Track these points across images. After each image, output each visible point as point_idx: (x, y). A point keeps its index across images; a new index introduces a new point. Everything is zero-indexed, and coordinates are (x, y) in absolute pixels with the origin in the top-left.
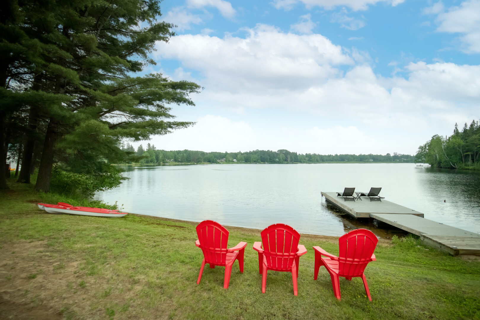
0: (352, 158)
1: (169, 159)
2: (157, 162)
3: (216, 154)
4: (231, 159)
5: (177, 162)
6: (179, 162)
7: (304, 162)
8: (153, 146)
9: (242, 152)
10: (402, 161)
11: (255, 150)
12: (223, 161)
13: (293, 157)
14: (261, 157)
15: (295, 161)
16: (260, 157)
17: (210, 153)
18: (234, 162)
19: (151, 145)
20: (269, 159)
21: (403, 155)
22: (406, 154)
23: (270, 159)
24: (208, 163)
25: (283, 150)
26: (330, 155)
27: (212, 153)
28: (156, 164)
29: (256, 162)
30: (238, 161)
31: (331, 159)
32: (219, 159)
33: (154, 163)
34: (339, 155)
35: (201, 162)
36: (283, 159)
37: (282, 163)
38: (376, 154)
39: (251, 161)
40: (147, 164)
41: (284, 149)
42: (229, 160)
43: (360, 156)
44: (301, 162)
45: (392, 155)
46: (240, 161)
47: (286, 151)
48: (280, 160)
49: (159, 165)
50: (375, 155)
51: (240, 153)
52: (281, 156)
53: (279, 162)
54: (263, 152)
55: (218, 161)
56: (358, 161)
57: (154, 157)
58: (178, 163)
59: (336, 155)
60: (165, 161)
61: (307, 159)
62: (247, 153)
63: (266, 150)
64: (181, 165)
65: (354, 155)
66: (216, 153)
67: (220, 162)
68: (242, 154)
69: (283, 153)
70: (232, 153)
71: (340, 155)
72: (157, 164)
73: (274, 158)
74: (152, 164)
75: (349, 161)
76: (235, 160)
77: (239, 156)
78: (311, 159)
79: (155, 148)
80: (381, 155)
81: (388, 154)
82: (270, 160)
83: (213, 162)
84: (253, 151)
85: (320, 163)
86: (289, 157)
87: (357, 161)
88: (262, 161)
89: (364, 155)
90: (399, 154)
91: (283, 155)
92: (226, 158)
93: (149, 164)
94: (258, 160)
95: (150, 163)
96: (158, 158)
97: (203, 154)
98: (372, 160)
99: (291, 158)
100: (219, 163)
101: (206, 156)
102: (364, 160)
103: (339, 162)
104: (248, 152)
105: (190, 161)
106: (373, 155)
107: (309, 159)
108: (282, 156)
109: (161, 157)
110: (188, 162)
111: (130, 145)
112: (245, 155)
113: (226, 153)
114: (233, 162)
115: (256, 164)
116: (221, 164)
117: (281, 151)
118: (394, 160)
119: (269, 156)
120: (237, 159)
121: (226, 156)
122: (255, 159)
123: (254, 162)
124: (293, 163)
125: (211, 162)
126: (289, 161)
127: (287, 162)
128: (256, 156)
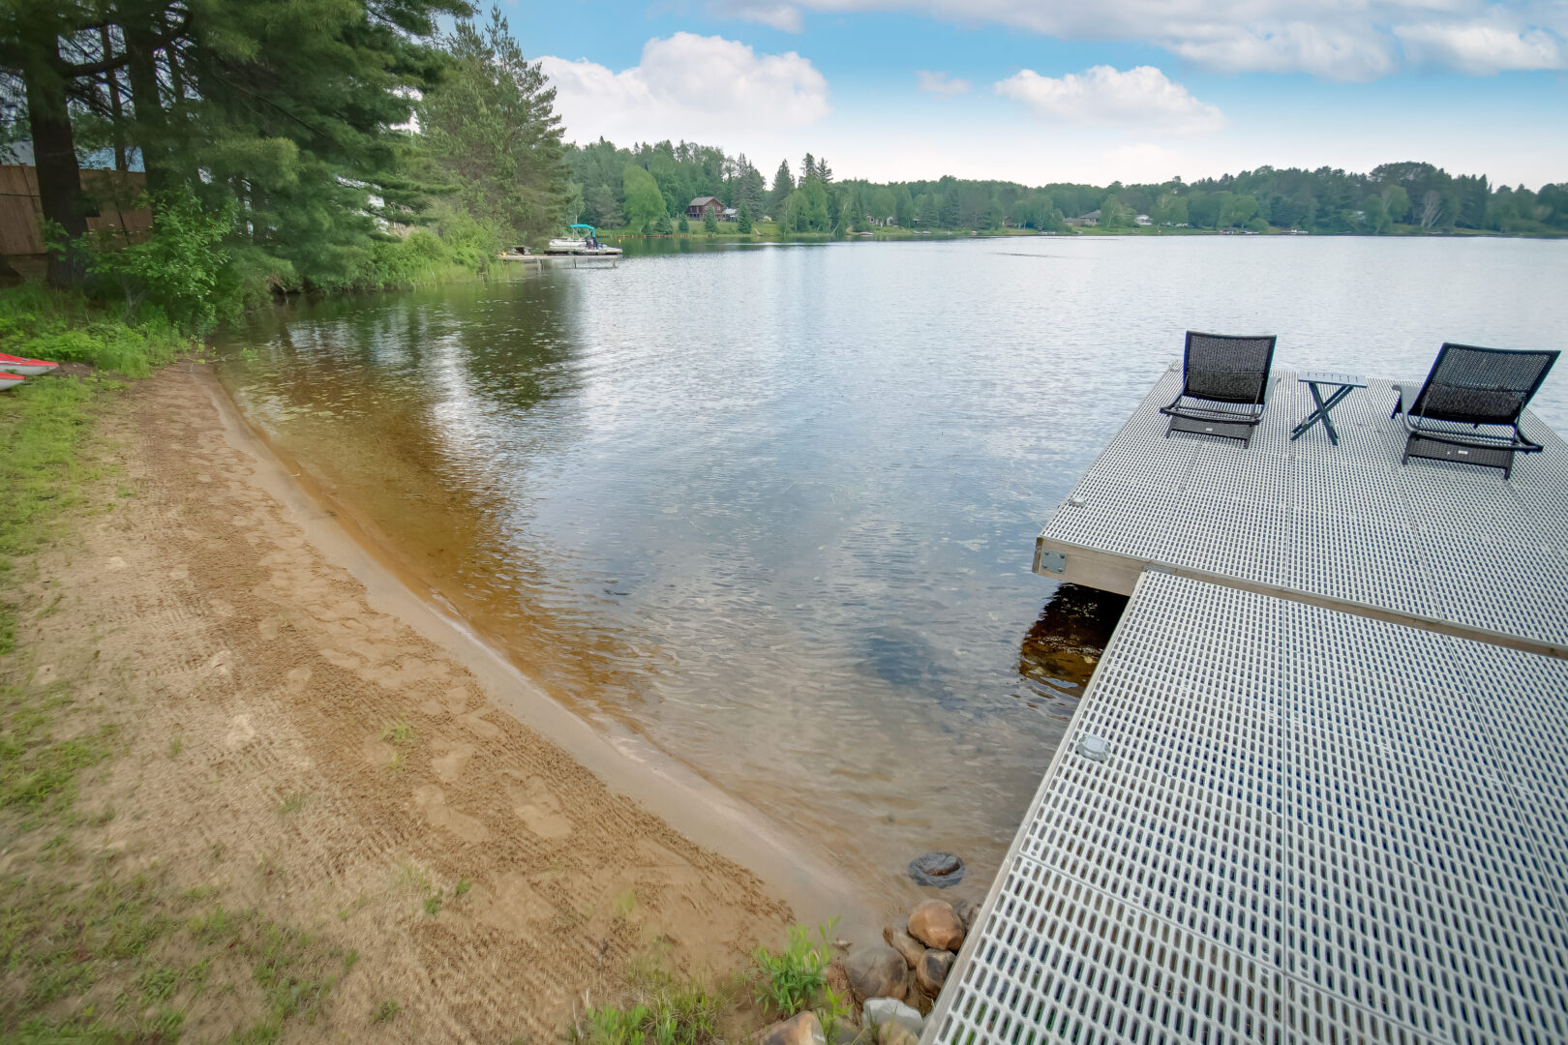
1: (878, 214)
2: (832, 227)
3: (1069, 194)
4: (1123, 215)
5: (907, 227)
6: (914, 225)
8: (823, 167)
12: (1088, 222)
13: (1456, 205)
14: (1276, 201)
15: (1458, 225)
16: (1268, 201)
17: (1039, 189)
18: (1137, 227)
19: (817, 162)
20: (1312, 214)
23: (1322, 213)
24: (1024, 231)
25: (1409, 164)
27: (1052, 188)
28: (827, 235)
29: (1240, 226)
30: (1155, 223)
32: (1076, 216)
33: (821, 230)
35: (997, 227)
36: (1391, 212)
37: (1382, 233)
39: (1220, 223)
40: (799, 235)
41: (1415, 160)
42: (1116, 220)
48: (1372, 215)
49: (840, 237)
51: (1176, 185)
52: (1386, 195)
53: (1367, 229)
54: (1291, 178)
55: (1070, 222)
57: (824, 209)
58: (907, 232)
60: (863, 223)
62: (1207, 186)
63: (1311, 169)
64: (922, 239)
66: (1069, 186)
67: (1074, 229)
68: (1183, 190)
69: (1405, 184)
70: (1137, 187)
72: (832, 234)
73: (1343, 207)
74: (816, 235)
76: (1142, 219)
77: (1163, 199)
79: (830, 171)
82: (1318, 217)
83: (1044, 229)
84: (1244, 174)
86: (1432, 199)
88: (1273, 224)
91: (1405, 189)
92: (1106, 210)
93: (805, 235)
94: (1256, 215)
95: (807, 231)
96: (837, 211)
97: (1010, 190)
99: (1444, 204)
100: (1069, 232)
101: (1018, 202)
104: (1219, 178)
105: (956, 224)
108: (1391, 196)
109: (846, 206)
110: (947, 228)
111: (748, 163)
112: (1198, 193)
113: (1116, 187)
114: (1131, 228)
115: (1243, 234)
116: (1076, 234)
117: (1393, 171)
119: (1319, 197)
120: (1150, 216)
121: (1104, 199)
122: (1240, 214)
123: (1235, 226)
124: (1446, 233)
125: (1036, 228)
126: (1427, 224)
127: (1411, 228)
128: (1249, 198)
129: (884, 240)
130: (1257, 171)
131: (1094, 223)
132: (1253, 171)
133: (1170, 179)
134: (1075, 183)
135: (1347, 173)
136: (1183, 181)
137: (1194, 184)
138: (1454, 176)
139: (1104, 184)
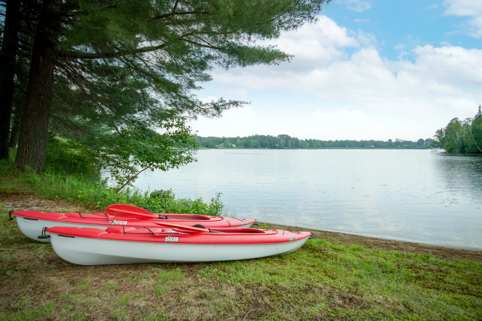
0: (353, 144)
3: (214, 139)
4: (229, 145)
7: (305, 148)
9: (241, 137)
10: (404, 147)
11: (254, 135)
12: (221, 146)
13: (294, 143)
14: (261, 142)
15: (295, 147)
16: (259, 142)
17: (207, 138)
18: (233, 147)
20: (269, 145)
21: (405, 141)
22: (408, 140)
23: (271, 145)
24: (206, 148)
25: (284, 135)
26: (331, 141)
27: (209, 138)
29: (255, 147)
30: (237, 146)
31: (332, 145)
32: (217, 144)
34: (339, 140)
36: (283, 144)
37: (283, 149)
38: (377, 140)
39: (251, 146)
41: (285, 134)
42: (228, 145)
43: (362, 141)
44: (302, 148)
45: (394, 141)
46: (239, 146)
47: (287, 136)
48: (280, 145)
50: (376, 141)
51: (238, 138)
52: (281, 141)
53: (280, 148)
54: (263, 137)
55: (217, 146)
56: (360, 147)
59: (337, 141)
61: (308, 144)
62: (246, 138)
63: (266, 135)
65: (355, 141)
66: (214, 137)
67: (219, 148)
68: (241, 139)
69: (284, 138)
70: (230, 138)
71: (341, 141)
73: (274, 143)
75: (350, 147)
76: (234, 145)
77: (237, 141)
78: (312, 144)
80: (382, 141)
81: (390, 140)
83: (211, 147)
84: (253, 136)
85: (321, 149)
86: (290, 142)
88: (262, 147)
89: (366, 141)
90: (401, 140)
91: (284, 140)
92: (225, 144)
94: (257, 145)
98: (374, 146)
99: (292, 143)
100: (217, 148)
101: (203, 141)
102: (366, 146)
103: (340, 148)
104: (247, 136)
106: (374, 141)
107: (310, 145)
108: (283, 141)
112: (244, 140)
113: (224, 138)
114: (232, 147)
115: (256, 149)
117: (281, 136)
118: (395, 147)
119: (269, 141)
121: (224, 141)
122: (254, 144)
124: (294, 149)
125: (209, 147)
126: (290, 147)
127: (287, 148)
128: (256, 141)
131: (223, 146)
133: (237, 136)
134: (215, 136)
135: (273, 136)
136: (240, 137)
137: (242, 138)
138: (292, 137)
139: (222, 137)
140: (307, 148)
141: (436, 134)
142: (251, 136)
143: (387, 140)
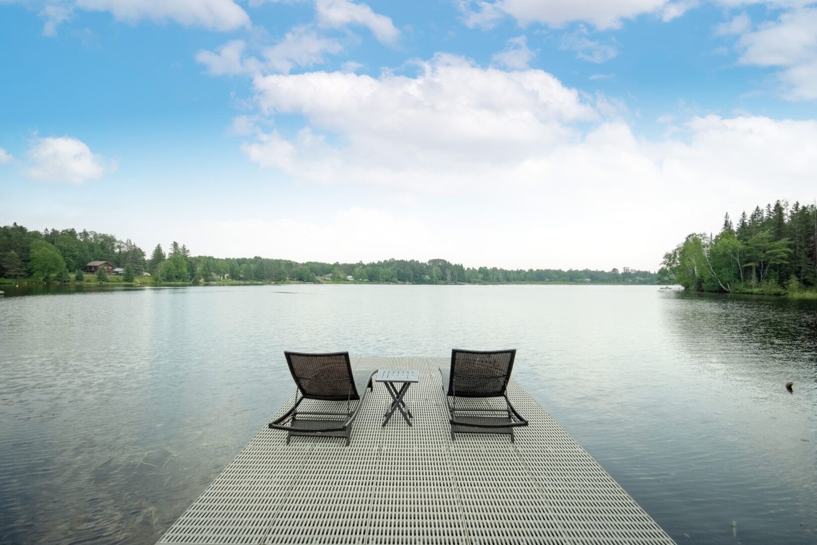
0: (557, 276)
1: (218, 273)
2: (191, 280)
3: (316, 266)
4: (342, 276)
5: (236, 280)
6: (240, 279)
7: (475, 283)
8: (184, 248)
9: (365, 263)
10: (637, 281)
11: (388, 259)
12: (327, 278)
13: (456, 274)
14: (398, 272)
15: (458, 281)
16: (396, 272)
17: (303, 264)
18: (348, 280)
19: (180, 246)
20: (412, 277)
21: (639, 272)
22: (643, 269)
23: (415, 276)
24: (298, 282)
25: (439, 260)
26: (521, 270)
27: (309, 264)
28: (187, 283)
29: (388, 281)
30: (355, 279)
31: (523, 277)
32: (321, 276)
33: (183, 281)
34: (535, 270)
35: (285, 280)
36: (437, 276)
37: (436, 284)
38: (595, 270)
39: (380, 279)
41: (440, 258)
42: (339, 278)
43: (570, 272)
44: (469, 282)
45: (621, 271)
46: (358, 279)
47: (444, 261)
48: (432, 277)
49: (196, 284)
50: (593, 272)
51: (360, 265)
52: (434, 270)
53: (431, 282)
54: (402, 263)
55: (318, 278)
56: (567, 281)
57: (185, 270)
58: (237, 282)
59: (531, 271)
60: (210, 278)
61: (481, 276)
62: (373, 265)
63: (409, 261)
64: (245, 285)
65: (560, 270)
66: (317, 263)
67: (321, 281)
68: (364, 266)
69: (439, 266)
70: (345, 265)
71: (538, 270)
72: (191, 282)
73: (422, 274)
74: (180, 283)
75: (551, 281)
76: (350, 277)
77: (357, 270)
78: (487, 277)
79: (188, 251)
80: (603, 272)
81: (614, 270)
82: (414, 278)
83: (308, 281)
84: (385, 261)
85: (503, 284)
86: (448, 272)
87: (564, 280)
88: (399, 280)
89: (577, 271)
90: (632, 270)
91: (439, 268)
92: (334, 274)
93: (172, 283)
94: (393, 277)
95: (174, 281)
96: (193, 271)
97: (290, 264)
98: (590, 280)
99: (452, 274)
100: (319, 282)
101: (294, 269)
102: (576, 280)
103: (535, 282)
104: (376, 262)
105: (263, 279)
106: (590, 270)
107: (484, 277)
108: (436, 270)
109: (199, 269)
110: (258, 280)
111: (133, 244)
112: (368, 268)
113: (336, 265)
114: (346, 281)
115: (390, 284)
116: (322, 283)
117: (434, 262)
118: (623, 280)
119: (413, 270)
120: (353, 276)
121: (333, 269)
122: (387, 276)
123: (386, 281)
124: (456, 284)
125: (303, 281)
126: (449, 281)
127: (444, 282)
128: (389, 270)
129: (224, 285)
130: (390, 260)
131: (330, 279)
132: (388, 260)
133: (358, 262)
134: (319, 262)
135: (420, 262)
136: (363, 263)
137: (368, 264)
138: (453, 264)
139: (332, 263)
140: (480, 283)
141: (664, 260)
142: (383, 262)
143: (610, 270)
